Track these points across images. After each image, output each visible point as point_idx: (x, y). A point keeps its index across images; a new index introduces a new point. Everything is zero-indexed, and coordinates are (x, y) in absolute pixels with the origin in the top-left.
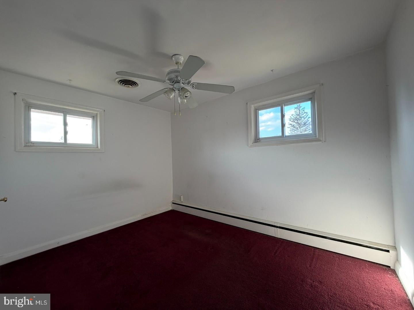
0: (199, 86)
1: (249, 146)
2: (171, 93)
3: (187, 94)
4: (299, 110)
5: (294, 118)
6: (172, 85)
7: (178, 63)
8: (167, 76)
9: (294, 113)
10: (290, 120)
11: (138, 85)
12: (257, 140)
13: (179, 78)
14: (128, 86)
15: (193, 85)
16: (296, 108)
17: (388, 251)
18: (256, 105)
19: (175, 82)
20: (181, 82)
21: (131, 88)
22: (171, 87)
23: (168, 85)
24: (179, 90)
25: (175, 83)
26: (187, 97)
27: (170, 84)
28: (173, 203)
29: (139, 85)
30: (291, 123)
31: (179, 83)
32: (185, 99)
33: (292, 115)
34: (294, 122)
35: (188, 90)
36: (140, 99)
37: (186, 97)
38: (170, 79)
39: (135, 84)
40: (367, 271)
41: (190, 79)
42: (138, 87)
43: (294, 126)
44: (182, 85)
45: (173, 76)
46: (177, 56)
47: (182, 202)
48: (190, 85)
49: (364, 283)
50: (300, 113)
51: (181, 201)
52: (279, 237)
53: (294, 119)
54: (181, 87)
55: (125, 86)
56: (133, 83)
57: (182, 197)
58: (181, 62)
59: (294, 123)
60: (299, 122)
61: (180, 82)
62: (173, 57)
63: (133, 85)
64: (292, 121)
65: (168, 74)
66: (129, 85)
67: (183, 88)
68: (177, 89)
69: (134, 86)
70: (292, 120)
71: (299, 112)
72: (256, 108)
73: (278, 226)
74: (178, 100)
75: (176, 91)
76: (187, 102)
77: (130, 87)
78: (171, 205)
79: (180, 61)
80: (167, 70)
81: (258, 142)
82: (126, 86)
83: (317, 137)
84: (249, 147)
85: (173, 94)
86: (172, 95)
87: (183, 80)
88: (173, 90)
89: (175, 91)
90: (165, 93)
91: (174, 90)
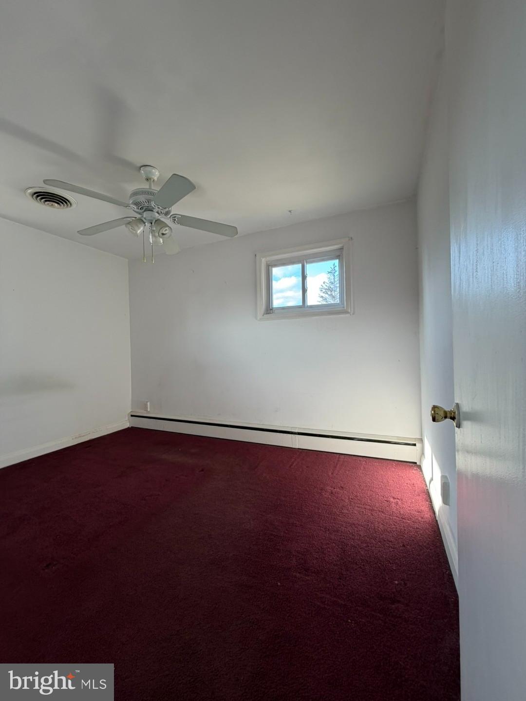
0: (183, 220)
1: (258, 318)
2: (138, 226)
3: (165, 231)
4: (334, 276)
5: (326, 287)
6: (140, 214)
7: (150, 179)
8: (131, 197)
9: (327, 281)
10: (322, 290)
11: (71, 204)
12: (269, 310)
13: (153, 204)
14: (52, 205)
15: (174, 218)
16: (329, 272)
17: (415, 445)
18: (268, 259)
19: (144, 208)
20: (156, 209)
21: (58, 208)
22: (138, 216)
23: (132, 212)
24: (151, 223)
25: (144, 211)
26: (166, 235)
27: (135, 211)
28: (132, 416)
29: (74, 206)
30: (323, 295)
31: (152, 211)
32: (161, 237)
33: (324, 283)
34: (327, 293)
35: (166, 224)
36: (77, 231)
37: (163, 234)
38: (136, 204)
39: (66, 203)
40: (393, 469)
41: (170, 209)
42: (72, 208)
43: (326, 299)
44: (157, 215)
45: (141, 198)
46: (148, 169)
47: (149, 412)
48: (169, 216)
49: (388, 481)
50: (334, 281)
51: (147, 411)
52: (297, 447)
53: (326, 289)
54: (154, 218)
55: (46, 203)
56: (61, 201)
57: (148, 403)
58: (156, 178)
59: (327, 296)
60: (333, 294)
61: (154, 210)
62: (142, 169)
63: (63, 203)
64: (324, 293)
65: (135, 194)
66: (54, 203)
67: (157, 220)
68: (149, 220)
69: (64, 205)
70: (324, 291)
71: (334, 279)
72: (268, 263)
73: (296, 431)
74: (149, 238)
75: (146, 224)
76: (163, 242)
77: (54, 207)
78: (128, 419)
79: (153, 177)
80: (131, 188)
81: (270, 313)
82: (48, 204)
83: (345, 308)
84: (259, 321)
85: (142, 228)
86: (139, 228)
87: (159, 208)
88: (141, 221)
89: (144, 223)
90: (129, 225)
91: (143, 221)
